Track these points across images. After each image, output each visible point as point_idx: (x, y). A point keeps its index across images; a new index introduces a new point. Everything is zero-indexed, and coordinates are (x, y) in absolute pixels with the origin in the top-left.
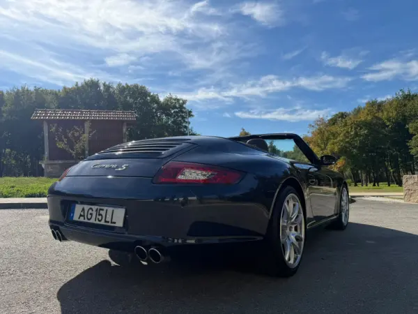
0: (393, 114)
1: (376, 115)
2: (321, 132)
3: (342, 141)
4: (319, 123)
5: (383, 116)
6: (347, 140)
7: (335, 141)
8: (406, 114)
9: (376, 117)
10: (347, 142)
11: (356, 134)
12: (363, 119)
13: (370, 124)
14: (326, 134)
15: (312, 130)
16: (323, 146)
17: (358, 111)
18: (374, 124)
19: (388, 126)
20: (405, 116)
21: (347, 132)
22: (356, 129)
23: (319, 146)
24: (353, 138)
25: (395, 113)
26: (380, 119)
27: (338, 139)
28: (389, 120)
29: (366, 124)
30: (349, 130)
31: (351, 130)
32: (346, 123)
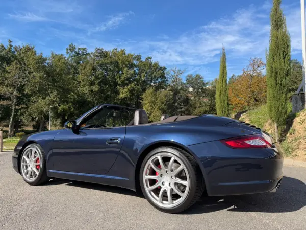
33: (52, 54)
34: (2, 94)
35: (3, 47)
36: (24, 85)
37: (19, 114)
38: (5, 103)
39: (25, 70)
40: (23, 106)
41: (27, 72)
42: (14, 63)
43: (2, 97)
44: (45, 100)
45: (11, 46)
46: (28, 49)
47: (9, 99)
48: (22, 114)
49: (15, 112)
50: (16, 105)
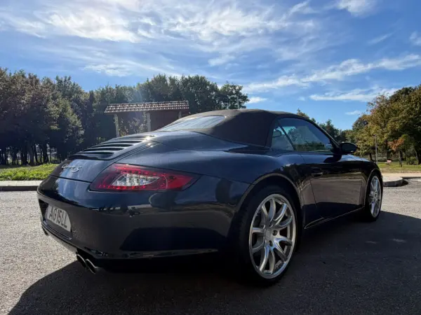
2: (381, 110)
3: (404, 118)
4: (378, 100)
6: (411, 117)
7: (397, 118)
10: (411, 119)
14: (387, 111)
15: (370, 108)
16: (383, 124)
21: (412, 109)
23: (378, 124)
24: (418, 115)
27: (400, 116)
30: (414, 106)
31: (416, 106)
32: (410, 99)
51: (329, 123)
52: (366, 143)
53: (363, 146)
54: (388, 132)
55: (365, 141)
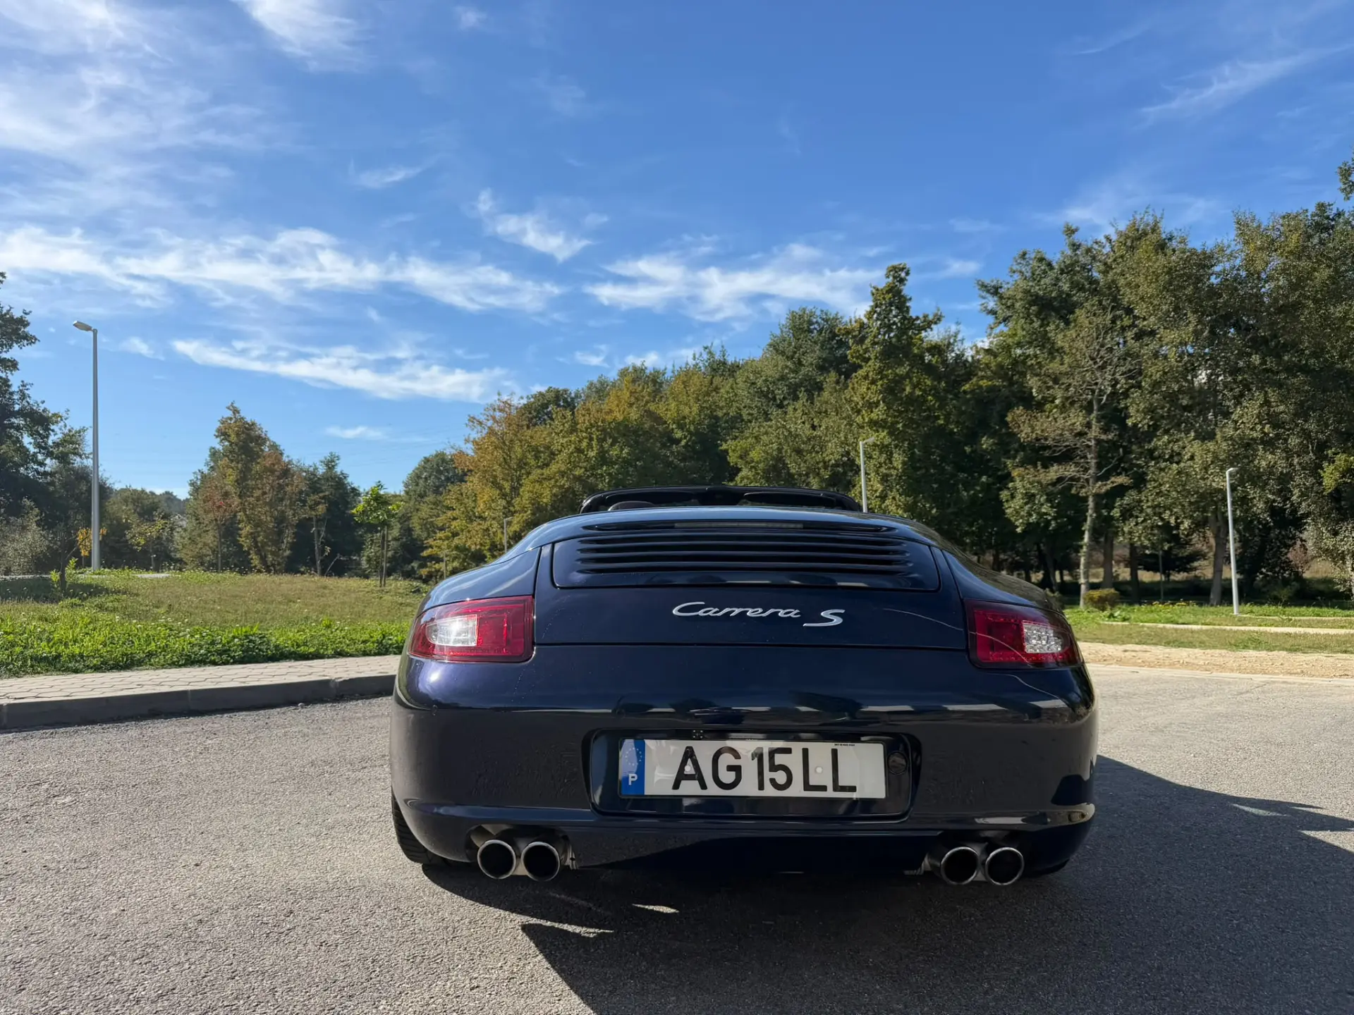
0: (692, 411)
1: (652, 407)
2: (502, 443)
3: (563, 474)
4: (498, 414)
5: (668, 410)
6: (578, 472)
7: (546, 472)
8: (720, 414)
9: (650, 414)
10: (578, 479)
11: (603, 459)
12: (620, 418)
13: (635, 432)
14: (518, 450)
15: (475, 435)
16: (507, 486)
17: (600, 390)
18: (645, 433)
19: (678, 441)
20: (717, 418)
21: (579, 451)
22: (601, 441)
23: (496, 484)
24: (593, 468)
25: (695, 409)
26: (658, 419)
27: (554, 467)
28: (681, 427)
29: (624, 432)
30: (584, 444)
31: (590, 446)
32: (575, 423)
33: (1242, 225)
34: (1050, 442)
35: (1041, 260)
36: (1126, 394)
37: (1116, 513)
38: (1055, 472)
39: (1123, 329)
40: (1121, 480)
41: (1130, 334)
42: (1080, 314)
43: (1047, 453)
44: (1211, 445)
45: (1075, 247)
46: (1135, 238)
47: (1067, 456)
48: (1127, 514)
49: (1097, 508)
50: (1098, 479)
51: (330, 464)
52: (456, 541)
53: (449, 547)
54: (524, 510)
55: (455, 534)
